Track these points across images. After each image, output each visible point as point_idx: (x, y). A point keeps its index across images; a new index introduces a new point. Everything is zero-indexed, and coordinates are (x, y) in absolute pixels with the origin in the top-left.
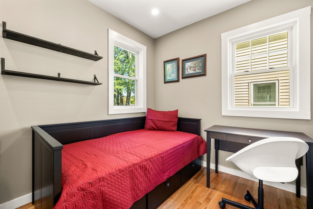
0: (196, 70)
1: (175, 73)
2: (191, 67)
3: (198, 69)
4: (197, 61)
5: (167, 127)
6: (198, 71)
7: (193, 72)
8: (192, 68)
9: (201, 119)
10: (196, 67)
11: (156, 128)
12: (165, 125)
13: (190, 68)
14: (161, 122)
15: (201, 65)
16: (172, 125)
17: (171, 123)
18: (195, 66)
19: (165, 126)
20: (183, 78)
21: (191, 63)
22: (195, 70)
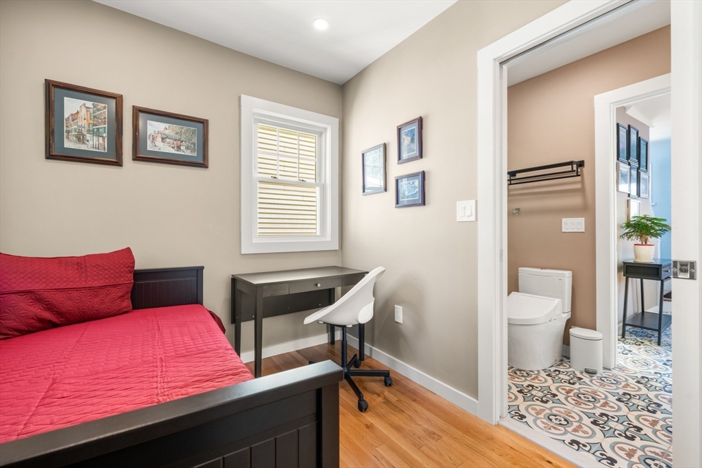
0: (182, 148)
1: (105, 135)
2: (167, 137)
3: (187, 148)
4: (185, 128)
5: (102, 306)
6: (188, 153)
7: (173, 151)
8: (168, 140)
9: (203, 268)
10: (182, 142)
11: (55, 320)
12: (97, 300)
13: (163, 139)
14: (75, 294)
15: (195, 140)
16: (120, 294)
17: (114, 290)
18: (178, 137)
19: (95, 303)
20: (136, 158)
21: (167, 125)
22: (179, 148)
